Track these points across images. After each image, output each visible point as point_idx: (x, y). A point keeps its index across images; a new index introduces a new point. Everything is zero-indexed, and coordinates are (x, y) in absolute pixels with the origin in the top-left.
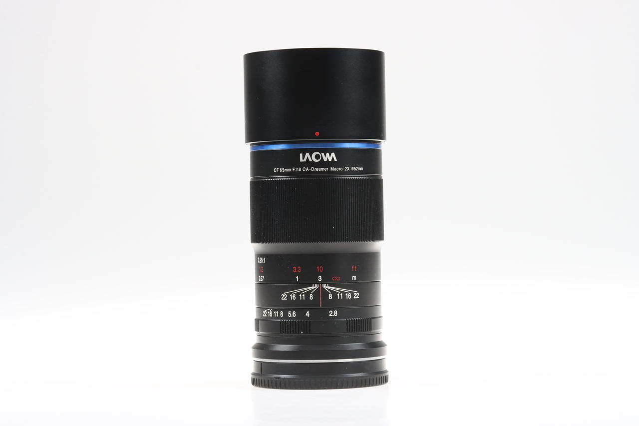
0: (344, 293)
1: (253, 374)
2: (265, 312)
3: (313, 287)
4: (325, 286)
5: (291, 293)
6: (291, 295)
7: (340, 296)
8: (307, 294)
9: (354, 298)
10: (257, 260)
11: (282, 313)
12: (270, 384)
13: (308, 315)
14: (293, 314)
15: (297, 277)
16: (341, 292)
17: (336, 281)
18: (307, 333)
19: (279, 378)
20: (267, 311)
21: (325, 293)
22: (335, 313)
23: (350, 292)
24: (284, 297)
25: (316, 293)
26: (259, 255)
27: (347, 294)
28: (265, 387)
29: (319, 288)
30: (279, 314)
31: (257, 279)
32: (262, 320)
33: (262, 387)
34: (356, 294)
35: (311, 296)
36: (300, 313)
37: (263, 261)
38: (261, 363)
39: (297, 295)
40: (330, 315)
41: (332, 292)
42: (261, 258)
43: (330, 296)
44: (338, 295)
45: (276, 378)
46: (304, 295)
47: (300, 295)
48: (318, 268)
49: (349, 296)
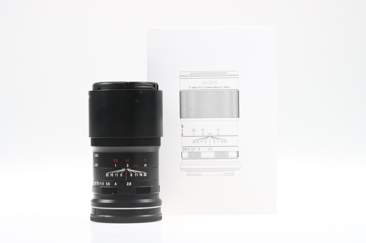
0: (139, 173)
1: (91, 215)
2: (96, 182)
3: (122, 170)
4: (128, 170)
5: (111, 173)
6: (111, 174)
7: (136, 175)
8: (119, 173)
9: (144, 176)
10: (94, 155)
11: (103, 183)
12: (100, 220)
13: (116, 185)
14: (109, 184)
15: (116, 165)
16: (137, 173)
17: (136, 167)
18: (115, 194)
19: (104, 217)
20: (97, 182)
21: (129, 173)
22: (130, 184)
23: (142, 173)
24: (107, 175)
25: (124, 173)
26: (95, 153)
27: (140, 174)
28: (97, 221)
29: (125, 171)
30: (102, 183)
31: (94, 165)
32: (95, 186)
33: (95, 221)
34: (145, 174)
35: (121, 175)
36: (112, 184)
37: (98, 156)
38: (95, 209)
39: (114, 174)
40: (127, 185)
41: (132, 173)
42: (96, 155)
43: (131, 175)
44: (135, 174)
45: (103, 217)
46: (117, 174)
47: (116, 174)
48: (126, 160)
49: (141, 175)
